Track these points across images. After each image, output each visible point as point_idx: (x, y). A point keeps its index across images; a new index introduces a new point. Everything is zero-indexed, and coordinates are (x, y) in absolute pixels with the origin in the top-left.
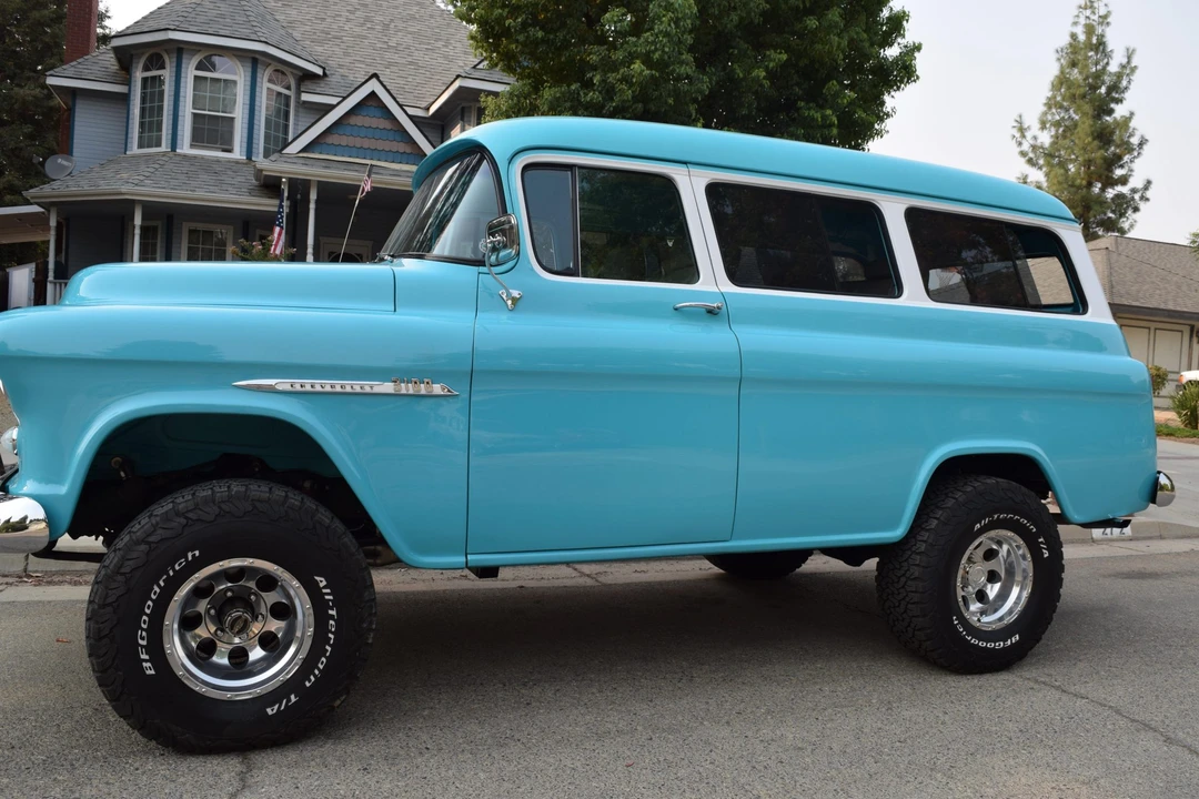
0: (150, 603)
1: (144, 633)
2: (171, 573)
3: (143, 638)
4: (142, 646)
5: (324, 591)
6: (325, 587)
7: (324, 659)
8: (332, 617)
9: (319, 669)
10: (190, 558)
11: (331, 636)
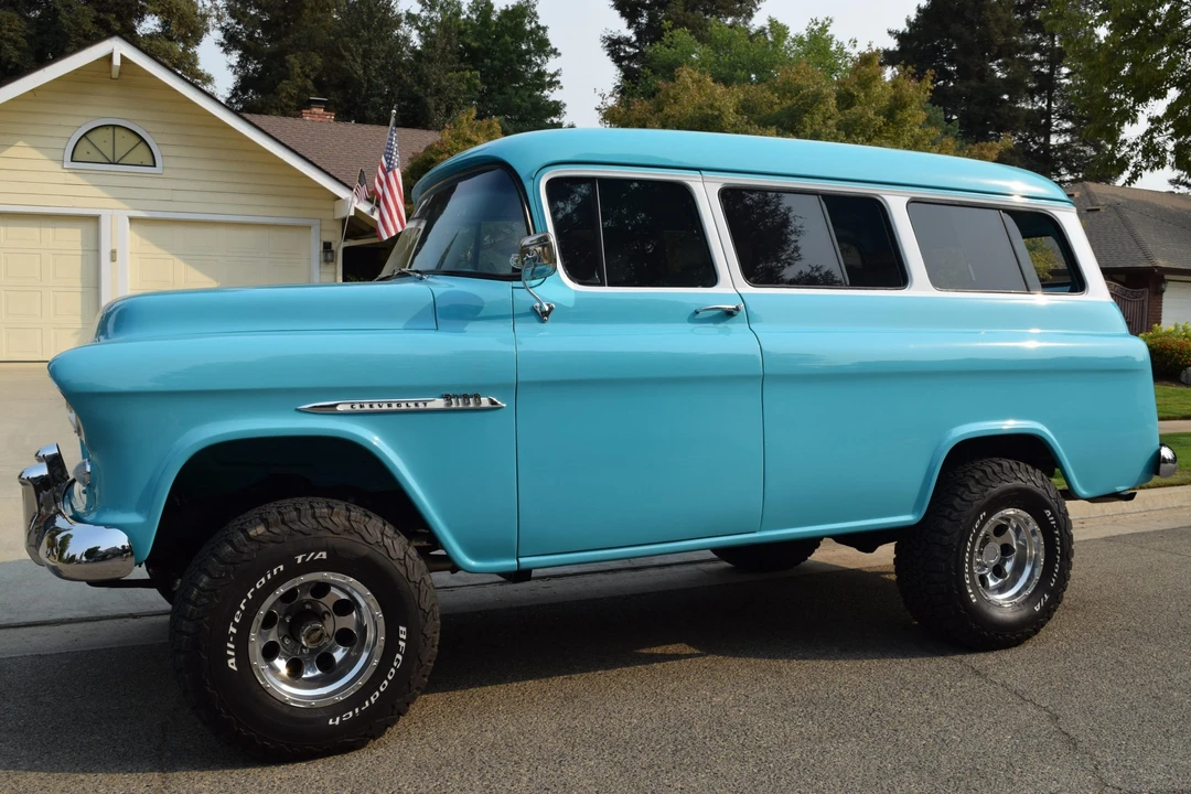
0: (382, 689)
1: (395, 664)
2: (357, 710)
3: (398, 660)
4: (400, 653)
5: (232, 653)
6: (231, 657)
7: (258, 586)
8: (235, 625)
9: (266, 578)
10: (338, 719)
11: (243, 607)
